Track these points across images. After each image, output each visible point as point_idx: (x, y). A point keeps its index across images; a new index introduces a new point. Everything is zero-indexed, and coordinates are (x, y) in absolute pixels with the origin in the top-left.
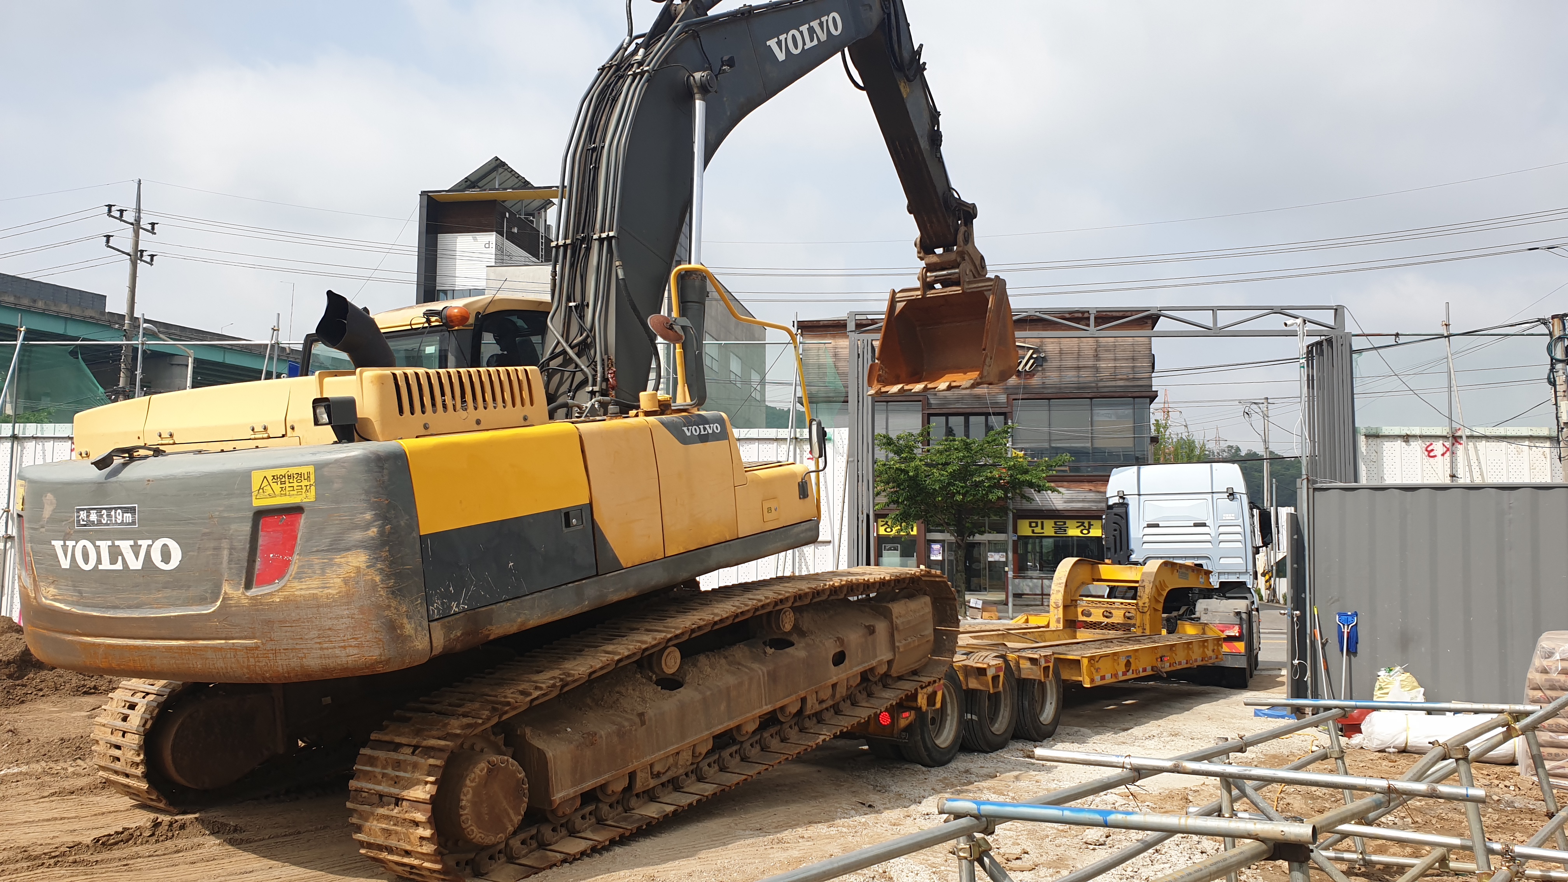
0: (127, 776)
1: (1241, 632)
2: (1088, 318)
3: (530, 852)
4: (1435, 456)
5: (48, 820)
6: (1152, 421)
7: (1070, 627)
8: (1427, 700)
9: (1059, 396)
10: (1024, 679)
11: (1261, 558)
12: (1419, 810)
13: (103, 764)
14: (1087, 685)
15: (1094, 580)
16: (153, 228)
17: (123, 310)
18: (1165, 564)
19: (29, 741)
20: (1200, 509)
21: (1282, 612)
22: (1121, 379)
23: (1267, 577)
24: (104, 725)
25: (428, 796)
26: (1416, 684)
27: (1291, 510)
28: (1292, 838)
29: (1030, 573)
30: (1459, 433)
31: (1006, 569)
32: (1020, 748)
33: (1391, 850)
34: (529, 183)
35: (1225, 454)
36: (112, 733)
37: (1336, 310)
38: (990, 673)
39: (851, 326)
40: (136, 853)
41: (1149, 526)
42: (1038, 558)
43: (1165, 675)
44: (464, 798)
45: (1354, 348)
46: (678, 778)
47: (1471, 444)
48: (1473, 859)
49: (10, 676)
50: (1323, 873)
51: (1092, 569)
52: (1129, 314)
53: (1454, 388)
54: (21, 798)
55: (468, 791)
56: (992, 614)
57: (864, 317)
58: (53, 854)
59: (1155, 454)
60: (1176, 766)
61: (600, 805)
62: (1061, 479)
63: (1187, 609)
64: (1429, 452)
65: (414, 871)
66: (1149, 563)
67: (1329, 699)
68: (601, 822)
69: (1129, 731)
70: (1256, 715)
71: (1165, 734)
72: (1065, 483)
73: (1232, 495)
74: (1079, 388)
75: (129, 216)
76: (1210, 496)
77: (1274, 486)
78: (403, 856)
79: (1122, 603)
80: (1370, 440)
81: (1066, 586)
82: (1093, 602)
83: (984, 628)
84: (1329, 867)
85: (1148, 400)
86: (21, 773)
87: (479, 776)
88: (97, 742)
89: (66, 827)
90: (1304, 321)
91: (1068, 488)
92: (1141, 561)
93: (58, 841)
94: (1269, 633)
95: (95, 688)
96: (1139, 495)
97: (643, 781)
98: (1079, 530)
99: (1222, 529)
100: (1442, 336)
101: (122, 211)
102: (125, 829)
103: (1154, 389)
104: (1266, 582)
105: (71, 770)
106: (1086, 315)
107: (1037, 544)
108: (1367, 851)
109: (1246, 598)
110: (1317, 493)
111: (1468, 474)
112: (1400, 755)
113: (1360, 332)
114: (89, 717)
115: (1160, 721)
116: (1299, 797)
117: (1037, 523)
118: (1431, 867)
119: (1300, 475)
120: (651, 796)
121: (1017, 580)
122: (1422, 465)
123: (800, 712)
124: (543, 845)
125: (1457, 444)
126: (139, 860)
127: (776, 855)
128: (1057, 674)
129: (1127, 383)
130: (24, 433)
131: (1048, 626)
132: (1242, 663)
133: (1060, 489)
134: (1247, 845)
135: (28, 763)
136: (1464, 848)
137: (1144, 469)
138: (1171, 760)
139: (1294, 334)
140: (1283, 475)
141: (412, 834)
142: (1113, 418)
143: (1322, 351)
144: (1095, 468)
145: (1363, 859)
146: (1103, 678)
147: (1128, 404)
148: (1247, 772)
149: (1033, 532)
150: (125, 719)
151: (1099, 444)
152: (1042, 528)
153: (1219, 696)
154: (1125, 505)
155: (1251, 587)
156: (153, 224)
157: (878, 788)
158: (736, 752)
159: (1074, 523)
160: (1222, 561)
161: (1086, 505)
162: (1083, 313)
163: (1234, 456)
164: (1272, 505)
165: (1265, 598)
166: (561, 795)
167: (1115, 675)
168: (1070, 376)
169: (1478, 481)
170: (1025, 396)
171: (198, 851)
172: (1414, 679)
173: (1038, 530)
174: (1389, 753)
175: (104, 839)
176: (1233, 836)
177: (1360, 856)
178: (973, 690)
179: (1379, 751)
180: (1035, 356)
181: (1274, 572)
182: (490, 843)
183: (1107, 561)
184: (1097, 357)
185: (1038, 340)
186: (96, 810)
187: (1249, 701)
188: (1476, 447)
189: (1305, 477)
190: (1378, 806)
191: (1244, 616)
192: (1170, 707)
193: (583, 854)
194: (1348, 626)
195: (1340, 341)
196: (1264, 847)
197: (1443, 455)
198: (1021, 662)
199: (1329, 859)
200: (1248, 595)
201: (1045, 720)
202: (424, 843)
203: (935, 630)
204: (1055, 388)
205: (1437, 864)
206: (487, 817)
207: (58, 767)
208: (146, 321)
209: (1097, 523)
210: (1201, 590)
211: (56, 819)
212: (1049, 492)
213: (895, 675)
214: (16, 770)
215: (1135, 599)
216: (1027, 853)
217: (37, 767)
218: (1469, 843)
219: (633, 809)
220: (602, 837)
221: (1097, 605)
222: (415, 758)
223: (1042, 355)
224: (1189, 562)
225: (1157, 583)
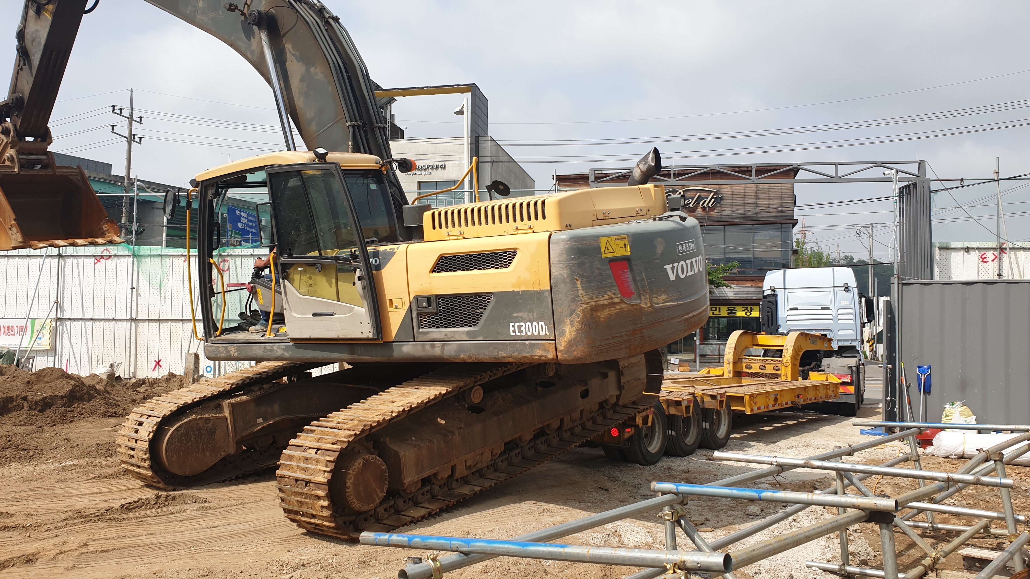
0: (139, 467)
1: (852, 380)
2: (751, 171)
3: (390, 516)
4: (987, 262)
5: (92, 494)
6: (794, 240)
7: (737, 376)
8: (978, 423)
9: (731, 223)
10: (706, 409)
11: (867, 330)
12: (971, 496)
13: (124, 459)
14: (748, 413)
15: (754, 345)
16: (141, 120)
17: (123, 173)
18: (802, 334)
19: (78, 445)
20: (825, 298)
21: (880, 365)
22: (773, 212)
23: (871, 343)
24: (124, 436)
25: (326, 480)
26: (971, 413)
27: (888, 298)
28: (882, 508)
29: (711, 341)
30: (1004, 246)
31: (695, 338)
32: (704, 454)
33: (952, 522)
34: (379, 87)
35: (843, 261)
36: (129, 441)
37: (920, 163)
38: (684, 404)
39: (592, 178)
40: (147, 514)
41: (791, 309)
42: (716, 331)
43: (801, 407)
44: (349, 481)
45: (932, 189)
46: (482, 469)
47: (1012, 253)
48: (1006, 527)
49: (63, 406)
50: (905, 535)
51: (753, 338)
52: (778, 168)
53: (1002, 216)
54: (75, 480)
55: (351, 477)
56: (685, 368)
57: (600, 172)
58: (96, 514)
59: (796, 262)
60: (806, 463)
61: (434, 486)
62: (732, 279)
63: (816, 365)
64: (983, 260)
65: (317, 527)
66: (791, 334)
67: (911, 422)
68: (434, 498)
69: (776, 444)
70: (861, 433)
71: (800, 445)
72: (735, 282)
73: (847, 288)
74: (744, 218)
75: (126, 113)
76: (832, 289)
77: (876, 282)
78: (311, 518)
79: (772, 360)
80: (942, 251)
81: (735, 349)
82: (753, 359)
83: (680, 377)
84: (909, 531)
85: (791, 226)
86: (74, 465)
87: (358, 467)
88: (120, 446)
89: (103, 498)
90: (897, 171)
91: (737, 285)
92: (785, 332)
93: (99, 507)
94: (871, 380)
95: (115, 413)
96: (785, 289)
97: (461, 471)
98: (744, 312)
99: (840, 311)
100: (994, 180)
101: (121, 110)
102: (140, 499)
103: (795, 218)
104: (870, 346)
105: (104, 463)
106: (750, 169)
107: (716, 322)
108: (935, 522)
109: (856, 357)
110: (904, 287)
111: (1010, 274)
112: (959, 460)
113: (936, 179)
114: (113, 431)
115: (797, 437)
116: (890, 487)
117: (716, 308)
118: (977, 532)
119: (893, 275)
120: (465, 481)
121: (702, 346)
122: (978, 268)
123: (560, 428)
124: (398, 512)
125: (1003, 254)
126: (149, 518)
127: (546, 520)
128: (728, 406)
129: (777, 214)
130: (65, 253)
131: (723, 375)
132: (852, 400)
133: (732, 285)
134: (852, 512)
135: (77, 459)
136: (999, 518)
137: (788, 271)
138: (803, 459)
139: (890, 180)
140: (882, 275)
141: (316, 504)
142: (768, 238)
143: (909, 191)
144: (755, 271)
145: (932, 527)
146: (759, 408)
147: (778, 228)
148: (854, 468)
149: (713, 314)
150: (136, 431)
151: (758, 255)
152: (720, 312)
153: (837, 421)
154: (775, 296)
155: (859, 349)
156: (141, 118)
157: (611, 479)
158: (519, 453)
159: (741, 308)
160: (840, 332)
161: (749, 296)
162: (748, 167)
163: (849, 263)
164: (874, 296)
165: (869, 357)
166: (409, 480)
167: (767, 407)
168: (739, 210)
169: (1017, 278)
170: (709, 224)
171: (184, 514)
172: (969, 410)
173: (717, 313)
174: (952, 458)
175: (127, 505)
176: (844, 507)
177: (930, 525)
178: (672, 415)
179: (945, 458)
180: (715, 196)
181: (876, 340)
182: (365, 510)
183: (762, 333)
184: (757, 197)
185: (717, 186)
186: (121, 488)
187: (856, 423)
188: (1016, 255)
189: (896, 276)
190: (941, 490)
191: (854, 369)
192: (803, 428)
193: (423, 517)
194: (925, 375)
195: (922, 185)
196: (863, 513)
197: (993, 261)
198: (705, 397)
199: (910, 526)
200: (857, 355)
201: (720, 435)
202: (324, 510)
203: (647, 375)
204: (729, 218)
205: (982, 530)
206: (363, 494)
207: (96, 461)
208: (139, 181)
209: (756, 308)
210: (825, 351)
211: (97, 493)
212: (724, 287)
213: (621, 404)
214: (70, 463)
215: (781, 357)
216: (708, 520)
217: (84, 461)
218: (1003, 516)
219: (454, 489)
220: (434, 507)
221: (755, 361)
222: (317, 456)
223: (720, 196)
224: (817, 333)
225: (796, 347)
